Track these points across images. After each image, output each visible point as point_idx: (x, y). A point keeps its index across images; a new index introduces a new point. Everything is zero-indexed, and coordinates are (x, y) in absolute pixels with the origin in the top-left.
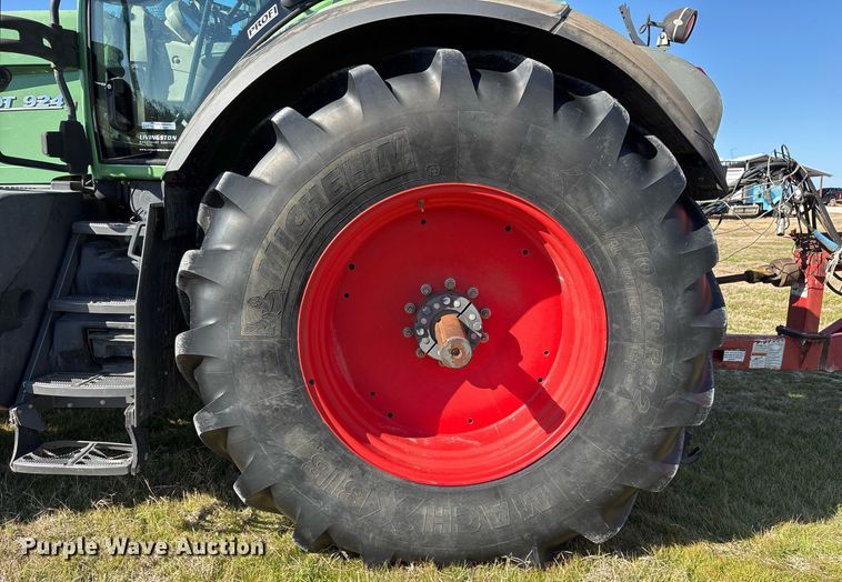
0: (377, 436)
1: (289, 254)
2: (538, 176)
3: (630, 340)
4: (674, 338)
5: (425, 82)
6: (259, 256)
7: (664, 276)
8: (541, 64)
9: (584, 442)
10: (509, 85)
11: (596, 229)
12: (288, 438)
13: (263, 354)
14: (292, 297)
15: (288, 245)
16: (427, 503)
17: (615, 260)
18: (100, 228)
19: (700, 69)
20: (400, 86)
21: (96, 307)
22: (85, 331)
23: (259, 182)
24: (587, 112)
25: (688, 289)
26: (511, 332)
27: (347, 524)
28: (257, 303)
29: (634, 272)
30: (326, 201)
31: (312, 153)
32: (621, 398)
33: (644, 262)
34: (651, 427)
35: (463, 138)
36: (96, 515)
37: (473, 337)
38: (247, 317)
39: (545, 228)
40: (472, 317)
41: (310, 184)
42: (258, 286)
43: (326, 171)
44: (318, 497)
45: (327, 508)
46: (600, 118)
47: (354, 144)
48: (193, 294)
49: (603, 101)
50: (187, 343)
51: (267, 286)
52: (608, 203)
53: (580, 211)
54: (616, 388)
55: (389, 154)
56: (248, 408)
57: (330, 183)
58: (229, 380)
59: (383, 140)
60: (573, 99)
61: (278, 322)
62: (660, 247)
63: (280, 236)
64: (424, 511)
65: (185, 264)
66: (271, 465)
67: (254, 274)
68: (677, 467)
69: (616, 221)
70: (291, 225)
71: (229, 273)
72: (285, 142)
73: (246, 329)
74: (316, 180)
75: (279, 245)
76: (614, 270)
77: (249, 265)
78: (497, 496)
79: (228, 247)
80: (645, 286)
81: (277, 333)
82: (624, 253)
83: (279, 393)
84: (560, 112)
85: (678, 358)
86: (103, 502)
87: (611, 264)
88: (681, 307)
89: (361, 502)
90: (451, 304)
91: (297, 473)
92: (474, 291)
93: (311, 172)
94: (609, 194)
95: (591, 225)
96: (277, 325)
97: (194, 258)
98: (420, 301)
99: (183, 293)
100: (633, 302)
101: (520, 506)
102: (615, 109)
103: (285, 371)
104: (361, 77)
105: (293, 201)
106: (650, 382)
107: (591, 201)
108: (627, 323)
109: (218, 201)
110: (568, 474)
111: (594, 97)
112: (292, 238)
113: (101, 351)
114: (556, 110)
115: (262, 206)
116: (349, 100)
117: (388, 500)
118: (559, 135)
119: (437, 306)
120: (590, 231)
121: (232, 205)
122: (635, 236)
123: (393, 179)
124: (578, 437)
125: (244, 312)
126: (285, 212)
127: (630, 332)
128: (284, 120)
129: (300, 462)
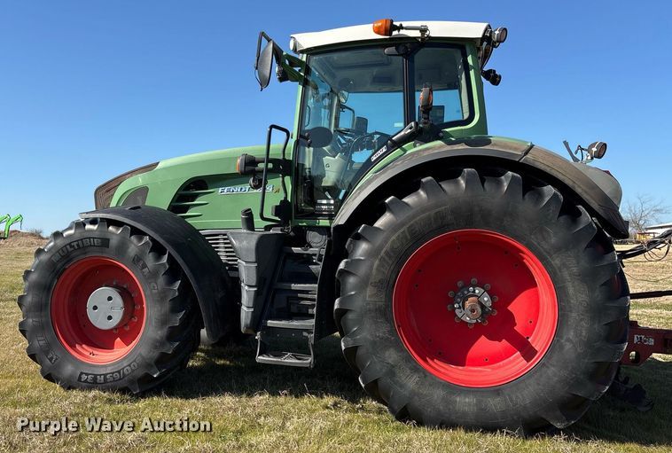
0: (432, 359)
1: (390, 262)
2: (515, 227)
3: (571, 311)
4: (596, 311)
5: (458, 183)
6: (377, 263)
7: (588, 277)
8: (515, 174)
9: (547, 367)
10: (500, 184)
11: (548, 253)
12: (387, 354)
13: (376, 309)
14: (391, 283)
15: (390, 257)
16: (459, 395)
17: (560, 268)
18: (296, 250)
19: (608, 172)
20: (445, 186)
21: (295, 286)
22: (288, 298)
23: (378, 229)
24: (541, 195)
25: (602, 285)
26: (509, 308)
27: (417, 403)
28: (375, 285)
29: (570, 275)
30: (409, 237)
31: (404, 216)
32: (568, 343)
33: (575, 270)
34: (586, 361)
35: (476, 209)
36: (281, 399)
37: (487, 310)
38: (369, 291)
39: (522, 252)
40: (486, 299)
41: (402, 230)
42: (375, 276)
43: (409, 224)
44: (402, 386)
45: (405, 393)
46: (547, 199)
47: (423, 212)
48: (343, 280)
49: (549, 190)
50: (340, 303)
51: (380, 277)
52: (553, 240)
53: (539, 243)
54: (565, 338)
55: (440, 216)
56: (368, 337)
57: (411, 230)
58: (360, 322)
59: (437, 210)
60: (533, 189)
61: (384, 294)
62: (584, 263)
63: (387, 253)
64: (458, 399)
65: (342, 265)
66: (378, 367)
67: (374, 271)
68: (607, 387)
69: (558, 249)
70: (392, 249)
71: (362, 270)
72: (391, 211)
73: (369, 297)
74: (405, 228)
75: (387, 258)
76: (559, 274)
77: (372, 267)
78: (499, 394)
79: (362, 258)
80: (576, 283)
81: (383, 300)
82: (564, 265)
83: (383, 330)
84: (526, 196)
85: (599, 322)
86: (285, 392)
87: (558, 271)
88: (599, 295)
89: (424, 391)
90: (474, 291)
91: (391, 372)
92: (488, 286)
93: (402, 224)
94: (554, 236)
95: (545, 250)
96: (383, 296)
97: (346, 263)
98: (456, 289)
99: (338, 281)
100: (571, 291)
101: (512, 401)
102: (555, 194)
103: (387, 319)
104: (427, 182)
105: (394, 238)
106: (584, 334)
107: (544, 239)
108: (569, 302)
109: (359, 237)
110: (539, 384)
111: (545, 188)
112: (392, 254)
113: (294, 309)
114: (524, 195)
115: (379, 240)
116: (421, 193)
117: (438, 392)
118: (526, 206)
119: (466, 292)
120: (545, 253)
121: (365, 240)
122: (570, 256)
123: (442, 228)
124: (544, 364)
125: (368, 289)
126: (390, 242)
127: (570, 307)
128: (391, 201)
129: (393, 366)
